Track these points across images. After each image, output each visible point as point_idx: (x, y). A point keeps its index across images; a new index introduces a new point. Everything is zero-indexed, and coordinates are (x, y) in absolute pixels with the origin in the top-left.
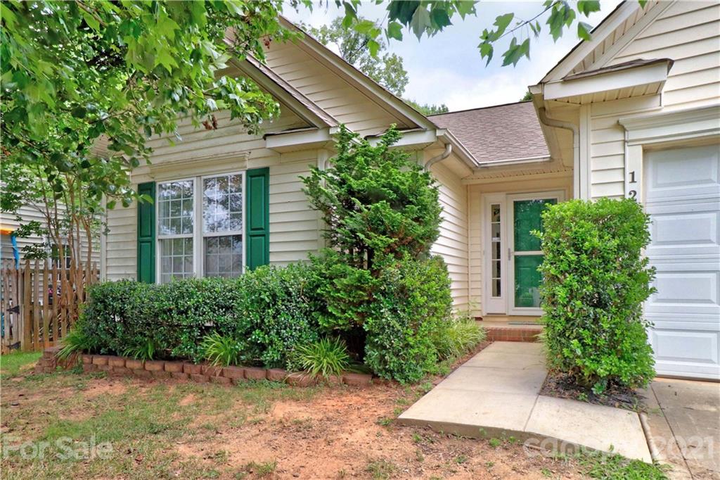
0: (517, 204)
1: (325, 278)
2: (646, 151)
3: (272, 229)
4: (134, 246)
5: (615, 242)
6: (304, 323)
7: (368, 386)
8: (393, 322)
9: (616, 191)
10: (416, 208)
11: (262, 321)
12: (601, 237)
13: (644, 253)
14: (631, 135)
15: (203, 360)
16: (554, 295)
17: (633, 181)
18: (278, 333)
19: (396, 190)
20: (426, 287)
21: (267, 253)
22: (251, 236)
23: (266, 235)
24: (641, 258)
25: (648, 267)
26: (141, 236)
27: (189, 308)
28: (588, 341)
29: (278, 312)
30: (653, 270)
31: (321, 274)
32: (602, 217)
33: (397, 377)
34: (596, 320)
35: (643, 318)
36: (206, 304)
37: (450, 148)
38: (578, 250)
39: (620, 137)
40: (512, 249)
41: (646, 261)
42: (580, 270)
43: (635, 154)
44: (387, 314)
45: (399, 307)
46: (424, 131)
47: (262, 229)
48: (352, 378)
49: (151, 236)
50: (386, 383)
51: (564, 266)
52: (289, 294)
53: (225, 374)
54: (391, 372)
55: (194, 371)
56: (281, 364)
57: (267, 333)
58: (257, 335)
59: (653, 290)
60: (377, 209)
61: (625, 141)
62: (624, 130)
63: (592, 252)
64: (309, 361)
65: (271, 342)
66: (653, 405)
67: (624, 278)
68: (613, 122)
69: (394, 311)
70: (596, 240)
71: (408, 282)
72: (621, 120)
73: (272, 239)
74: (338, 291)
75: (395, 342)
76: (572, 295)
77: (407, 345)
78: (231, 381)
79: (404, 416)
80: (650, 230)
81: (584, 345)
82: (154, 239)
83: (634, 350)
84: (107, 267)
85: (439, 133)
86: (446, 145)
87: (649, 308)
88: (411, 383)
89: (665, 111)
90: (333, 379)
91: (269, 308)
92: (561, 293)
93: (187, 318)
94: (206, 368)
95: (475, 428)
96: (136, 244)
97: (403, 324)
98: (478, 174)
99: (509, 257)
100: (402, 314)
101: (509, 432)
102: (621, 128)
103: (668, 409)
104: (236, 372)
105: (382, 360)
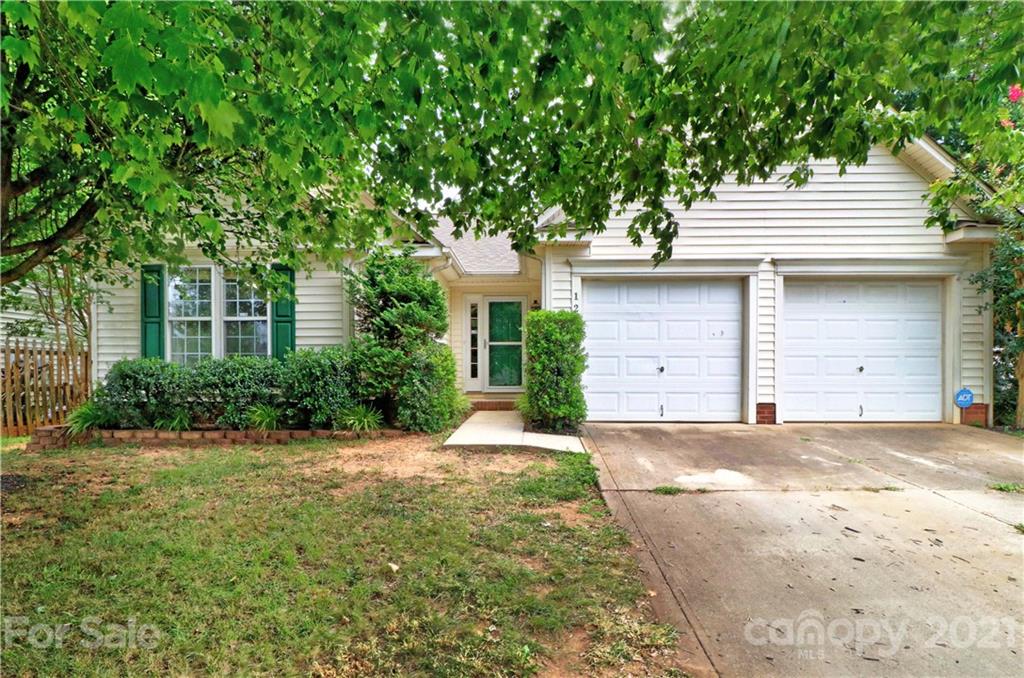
0: (491, 305)
1: (366, 357)
2: (583, 280)
3: (298, 317)
4: (137, 326)
5: (568, 337)
6: (346, 392)
7: (402, 436)
8: (422, 389)
9: (567, 304)
10: (436, 308)
11: (313, 390)
12: (561, 334)
13: (583, 344)
14: (576, 270)
15: (247, 428)
16: (534, 368)
17: (576, 299)
18: (326, 400)
19: (419, 293)
20: (445, 364)
21: (293, 337)
22: (277, 322)
23: (292, 322)
24: (581, 347)
25: (585, 353)
26: (147, 317)
27: (236, 382)
28: (553, 396)
29: (326, 383)
30: (587, 355)
31: (363, 354)
32: (561, 321)
33: (425, 428)
34: (557, 384)
35: (582, 383)
36: (250, 379)
37: (450, 261)
38: (548, 340)
39: (569, 270)
40: (488, 340)
41: (584, 349)
42: (549, 353)
43: (577, 281)
44: (418, 383)
45: (425, 379)
46: (432, 247)
47: (288, 316)
48: (388, 431)
49: (159, 317)
50: (416, 433)
51: (540, 350)
52: (335, 369)
53: (272, 436)
54: (420, 425)
55: (238, 436)
56: (327, 425)
57: (318, 400)
58: (307, 402)
59: (587, 366)
60: (410, 306)
61: (571, 273)
62: (571, 266)
63: (555, 342)
64: (352, 422)
65: (320, 407)
66: (585, 432)
67: (572, 358)
68: (564, 259)
69: (422, 382)
70: (558, 335)
71: (433, 360)
72: (570, 260)
73: (297, 325)
74: (378, 367)
75: (424, 403)
76: (544, 368)
77: (432, 406)
78: (279, 442)
79: (446, 443)
80: (585, 330)
81: (551, 399)
82: (163, 320)
83: (578, 401)
84: (98, 346)
85: (444, 250)
86: (447, 258)
87: (585, 378)
88: (437, 432)
89: (593, 258)
90: (374, 434)
91: (318, 380)
92: (538, 367)
93: (234, 390)
94: (252, 432)
95: (494, 446)
96: (140, 324)
97: (429, 390)
98: (463, 279)
99: (485, 347)
100: (428, 383)
101: (513, 446)
102: (569, 264)
103: (593, 434)
104: (284, 434)
105: (413, 417)
